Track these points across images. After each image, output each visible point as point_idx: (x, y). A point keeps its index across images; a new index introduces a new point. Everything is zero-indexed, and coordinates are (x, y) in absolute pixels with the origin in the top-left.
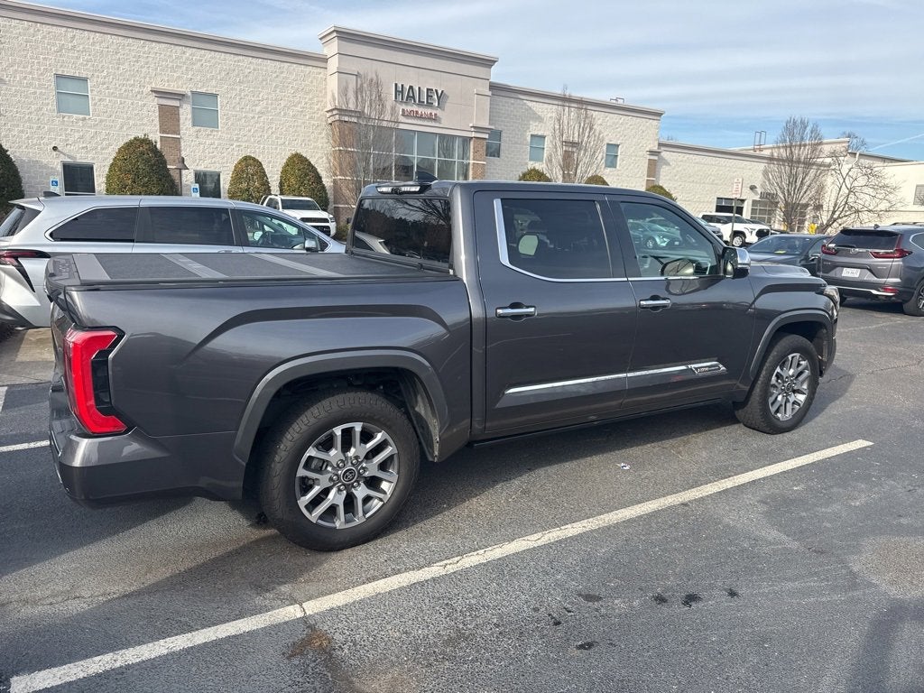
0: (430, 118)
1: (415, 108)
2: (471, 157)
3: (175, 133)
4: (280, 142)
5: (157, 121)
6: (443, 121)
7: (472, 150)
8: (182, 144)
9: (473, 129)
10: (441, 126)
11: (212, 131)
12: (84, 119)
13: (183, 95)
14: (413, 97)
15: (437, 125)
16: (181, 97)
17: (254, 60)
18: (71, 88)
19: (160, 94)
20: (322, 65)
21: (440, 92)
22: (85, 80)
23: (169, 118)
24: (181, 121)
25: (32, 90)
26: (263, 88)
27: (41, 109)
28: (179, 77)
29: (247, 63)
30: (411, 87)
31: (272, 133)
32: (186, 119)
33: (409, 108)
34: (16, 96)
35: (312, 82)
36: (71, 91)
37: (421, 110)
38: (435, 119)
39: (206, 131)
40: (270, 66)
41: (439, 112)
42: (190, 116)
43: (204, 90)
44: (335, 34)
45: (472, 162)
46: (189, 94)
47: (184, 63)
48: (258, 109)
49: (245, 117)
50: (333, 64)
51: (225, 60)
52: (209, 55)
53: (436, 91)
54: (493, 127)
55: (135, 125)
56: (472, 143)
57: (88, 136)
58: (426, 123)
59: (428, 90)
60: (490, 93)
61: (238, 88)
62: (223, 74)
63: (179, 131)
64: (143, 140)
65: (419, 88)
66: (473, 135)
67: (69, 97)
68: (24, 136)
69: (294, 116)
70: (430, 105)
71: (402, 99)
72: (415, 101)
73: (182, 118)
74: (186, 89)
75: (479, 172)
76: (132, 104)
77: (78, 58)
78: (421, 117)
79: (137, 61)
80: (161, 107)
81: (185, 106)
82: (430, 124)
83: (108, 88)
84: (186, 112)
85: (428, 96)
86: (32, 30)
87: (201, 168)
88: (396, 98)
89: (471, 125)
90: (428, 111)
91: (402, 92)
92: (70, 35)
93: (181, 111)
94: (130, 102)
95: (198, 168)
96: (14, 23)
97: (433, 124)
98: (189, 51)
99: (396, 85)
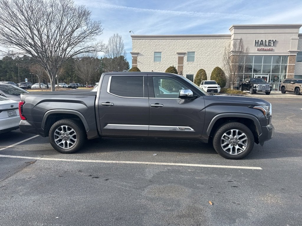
0: (269, 50)
1: (263, 47)
2: (288, 62)
3: (182, 64)
4: (213, 64)
5: (177, 62)
6: (275, 51)
7: (288, 60)
8: (184, 67)
9: (289, 52)
10: (274, 52)
11: (192, 63)
12: (160, 63)
13: (185, 53)
14: (263, 44)
15: (273, 52)
16: (184, 54)
17: (207, 40)
18: (158, 55)
19: (179, 54)
20: (229, 38)
21: (274, 41)
22: (161, 52)
23: (181, 60)
24: (184, 61)
25: (149, 57)
26: (209, 48)
27: (150, 61)
28: (184, 48)
29: (204, 41)
30: (262, 41)
31: (211, 61)
32: (185, 60)
33: (261, 48)
34: (145, 58)
35: (225, 44)
36: (157, 56)
37: (265, 48)
38: (272, 50)
39: (190, 63)
40: (211, 41)
41: (273, 48)
42: (186, 59)
43: (191, 51)
44: (233, 28)
45: (288, 64)
46: (187, 53)
47: (186, 44)
48: (207, 54)
49: (203, 57)
50: (233, 37)
51: (198, 41)
52: (193, 40)
53: (273, 40)
54: (299, 51)
55: (172, 63)
56: (289, 57)
57: (160, 67)
58: (268, 52)
59: (269, 40)
60: (298, 38)
61: (201, 49)
62: (197, 45)
63: (183, 63)
64: (172, 67)
65: (265, 40)
66: (289, 54)
67: (157, 58)
68: (146, 68)
69: (218, 55)
70: (269, 45)
71: (258, 45)
72: (263, 45)
73: (184, 60)
74: (186, 52)
75: (292, 68)
76: (172, 57)
77: (160, 47)
78: (266, 50)
79: (174, 46)
80: (179, 57)
81: (185, 56)
82: (269, 52)
83: (166, 54)
84: (185, 58)
85: (269, 42)
86: (150, 42)
87: (188, 73)
88: (255, 45)
89: (288, 51)
90: (269, 48)
91: (258, 43)
92: (158, 41)
93: (184, 58)
94: (171, 57)
95: (188, 74)
96: (147, 40)
97: (271, 52)
98: (188, 40)
99: (256, 40)
